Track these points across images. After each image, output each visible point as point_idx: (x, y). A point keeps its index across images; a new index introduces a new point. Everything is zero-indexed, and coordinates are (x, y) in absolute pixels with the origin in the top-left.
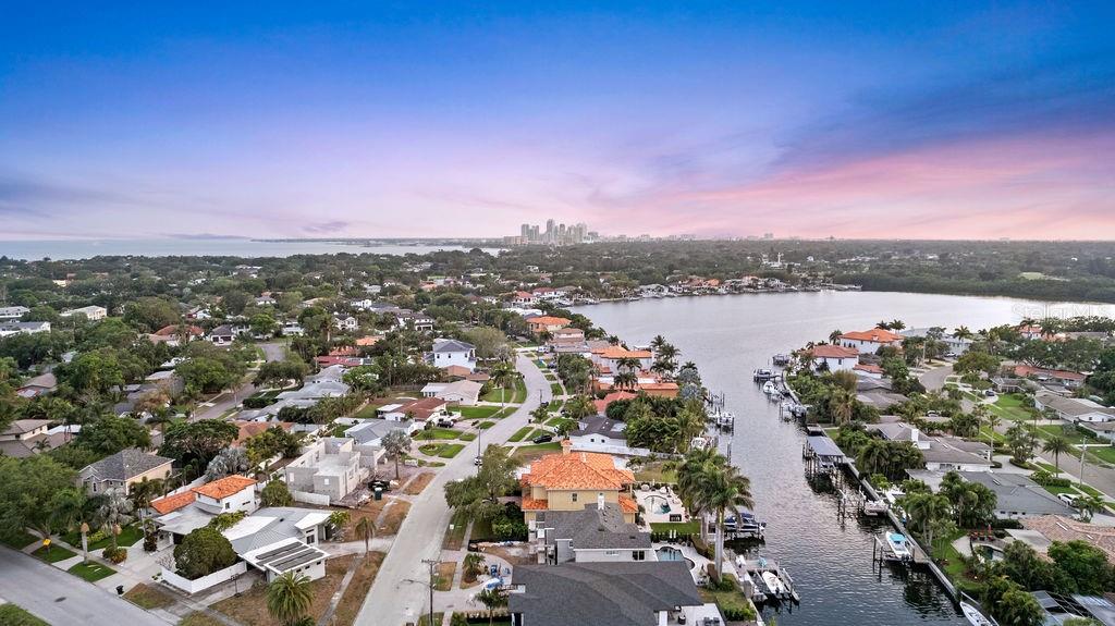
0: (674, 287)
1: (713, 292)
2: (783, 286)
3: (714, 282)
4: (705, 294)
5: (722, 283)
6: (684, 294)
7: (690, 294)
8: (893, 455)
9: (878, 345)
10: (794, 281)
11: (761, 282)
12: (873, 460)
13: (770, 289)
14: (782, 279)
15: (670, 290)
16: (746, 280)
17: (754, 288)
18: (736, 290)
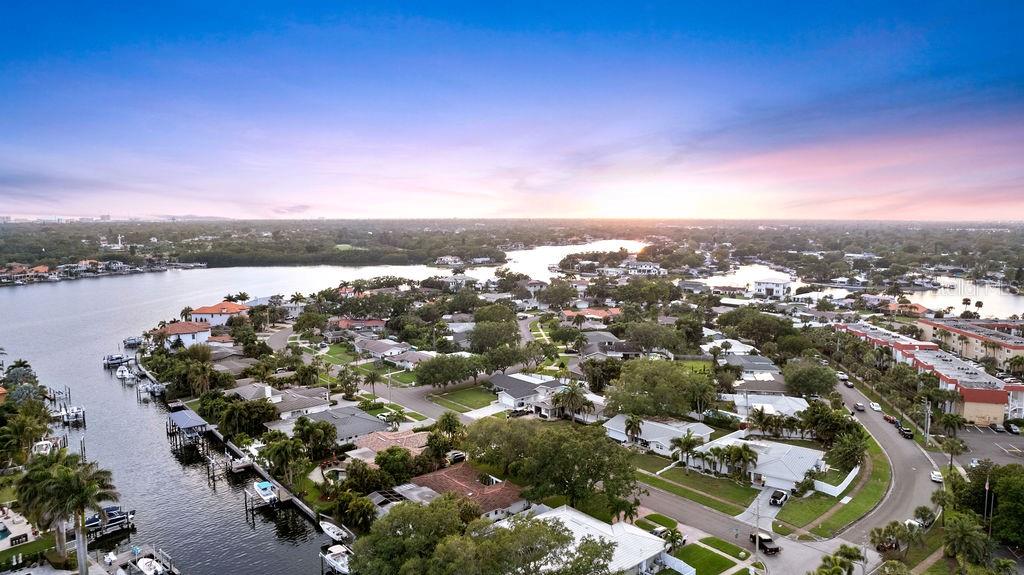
1: (42, 280)
2: (127, 268)
3: (42, 269)
4: (31, 282)
5: (52, 269)
7: (11, 284)
8: (251, 413)
9: (228, 316)
10: (139, 263)
11: (101, 265)
12: (234, 422)
13: (111, 272)
14: (125, 261)
16: (84, 264)
17: (93, 273)
18: (72, 276)
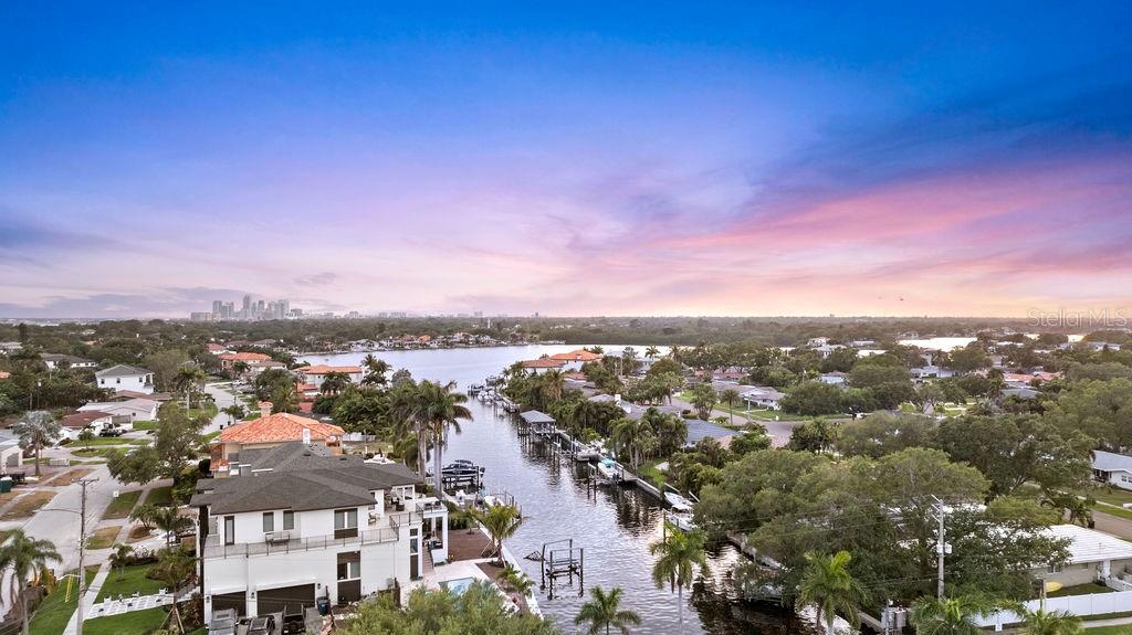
0: (385, 343)
1: (424, 346)
2: (494, 341)
3: (425, 338)
4: (417, 348)
5: (433, 338)
6: (395, 349)
7: (401, 348)
8: (599, 413)
9: (582, 363)
10: (504, 337)
11: (472, 338)
12: (582, 417)
13: (478, 343)
14: (492, 335)
15: (381, 345)
16: (458, 336)
17: (465, 343)
18: (448, 345)
